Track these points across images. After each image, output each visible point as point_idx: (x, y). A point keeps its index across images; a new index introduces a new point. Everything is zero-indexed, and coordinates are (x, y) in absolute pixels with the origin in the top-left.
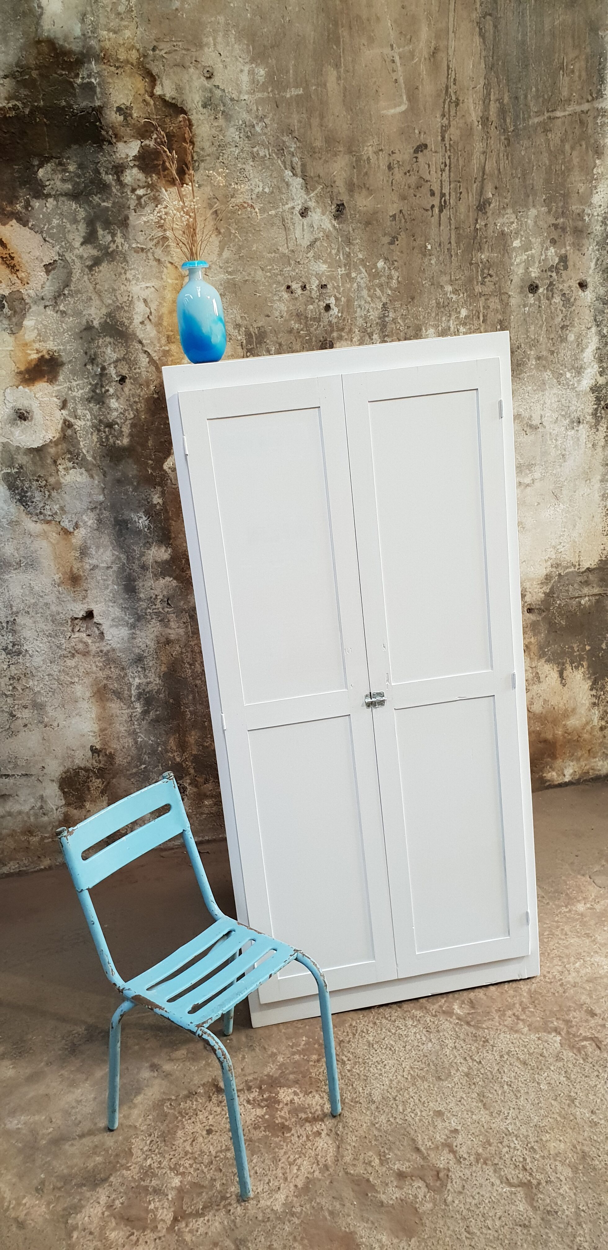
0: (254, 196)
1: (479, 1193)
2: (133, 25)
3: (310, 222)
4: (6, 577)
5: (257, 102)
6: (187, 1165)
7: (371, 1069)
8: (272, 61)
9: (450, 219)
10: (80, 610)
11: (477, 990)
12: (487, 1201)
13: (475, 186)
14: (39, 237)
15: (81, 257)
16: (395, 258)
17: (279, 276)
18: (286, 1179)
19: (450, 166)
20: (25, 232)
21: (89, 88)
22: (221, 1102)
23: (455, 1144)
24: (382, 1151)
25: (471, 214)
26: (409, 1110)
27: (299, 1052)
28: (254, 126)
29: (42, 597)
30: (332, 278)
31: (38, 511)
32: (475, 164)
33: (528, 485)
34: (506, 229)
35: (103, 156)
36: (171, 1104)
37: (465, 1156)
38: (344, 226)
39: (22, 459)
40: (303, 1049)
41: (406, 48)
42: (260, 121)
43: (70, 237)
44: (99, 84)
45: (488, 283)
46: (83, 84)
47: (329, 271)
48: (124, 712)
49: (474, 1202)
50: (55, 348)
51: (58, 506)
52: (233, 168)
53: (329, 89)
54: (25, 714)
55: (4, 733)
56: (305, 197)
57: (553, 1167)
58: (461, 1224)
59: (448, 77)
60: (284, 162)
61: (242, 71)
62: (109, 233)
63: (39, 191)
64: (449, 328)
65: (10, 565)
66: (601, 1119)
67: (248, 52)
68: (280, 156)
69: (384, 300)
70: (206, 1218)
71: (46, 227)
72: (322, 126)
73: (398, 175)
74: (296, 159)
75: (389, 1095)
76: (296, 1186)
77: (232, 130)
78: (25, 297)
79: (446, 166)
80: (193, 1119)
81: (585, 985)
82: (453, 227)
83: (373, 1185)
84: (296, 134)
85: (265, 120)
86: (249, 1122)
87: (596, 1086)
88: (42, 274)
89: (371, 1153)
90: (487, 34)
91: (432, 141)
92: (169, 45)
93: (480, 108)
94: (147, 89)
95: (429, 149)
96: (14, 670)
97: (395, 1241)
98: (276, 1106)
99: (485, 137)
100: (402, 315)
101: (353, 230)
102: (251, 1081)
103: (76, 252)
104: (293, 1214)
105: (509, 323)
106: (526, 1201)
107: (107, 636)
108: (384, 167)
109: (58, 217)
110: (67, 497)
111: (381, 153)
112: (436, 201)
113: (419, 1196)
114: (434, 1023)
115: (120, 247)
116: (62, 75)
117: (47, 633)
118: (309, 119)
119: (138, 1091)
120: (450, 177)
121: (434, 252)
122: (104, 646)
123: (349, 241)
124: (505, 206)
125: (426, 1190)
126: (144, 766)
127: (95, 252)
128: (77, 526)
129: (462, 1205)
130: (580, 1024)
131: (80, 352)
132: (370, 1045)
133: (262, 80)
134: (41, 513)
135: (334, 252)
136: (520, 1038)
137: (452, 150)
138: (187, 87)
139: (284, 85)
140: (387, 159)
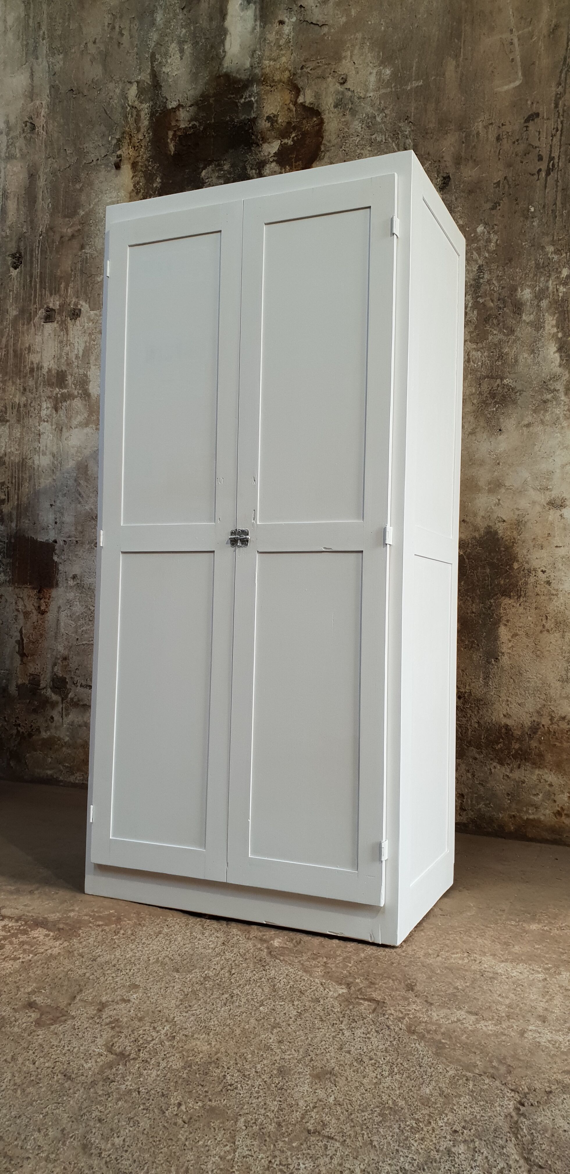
1: (70, 1041)
2: (289, 52)
5: (381, 97)
7: (131, 945)
8: (398, 62)
11: (317, 937)
12: (66, 1048)
16: (495, 222)
19: (562, 130)
21: (249, 105)
23: (110, 1007)
24: (45, 986)
28: (375, 117)
35: (251, 155)
37: (105, 1017)
38: (448, 196)
41: (526, 30)
42: (381, 112)
44: (256, 101)
46: (245, 102)
49: (55, 1043)
53: (447, 77)
57: (168, 1055)
58: (17, 1050)
59: (566, 49)
60: (398, 145)
61: (371, 73)
64: (548, 288)
66: (279, 1048)
67: (379, 57)
68: (395, 139)
69: (480, 262)
72: (436, 110)
73: (506, 145)
74: (409, 141)
75: (115, 962)
77: (356, 122)
79: (557, 130)
81: (437, 969)
82: (560, 188)
84: (412, 120)
85: (386, 111)
89: (33, 984)
91: (544, 109)
92: (315, 63)
94: (292, 99)
95: (541, 115)
98: (19, 935)
100: (498, 276)
101: (456, 199)
102: (28, 916)
106: (101, 1065)
108: (492, 138)
111: (490, 127)
112: (544, 166)
113: (20, 1021)
114: (239, 941)
116: (231, 98)
118: (425, 105)
120: (560, 141)
121: (537, 214)
125: (32, 1021)
129: (40, 1041)
130: (383, 989)
132: (159, 934)
133: (387, 78)
136: (302, 976)
137: (565, 114)
138: (324, 93)
139: (406, 79)
140: (496, 131)
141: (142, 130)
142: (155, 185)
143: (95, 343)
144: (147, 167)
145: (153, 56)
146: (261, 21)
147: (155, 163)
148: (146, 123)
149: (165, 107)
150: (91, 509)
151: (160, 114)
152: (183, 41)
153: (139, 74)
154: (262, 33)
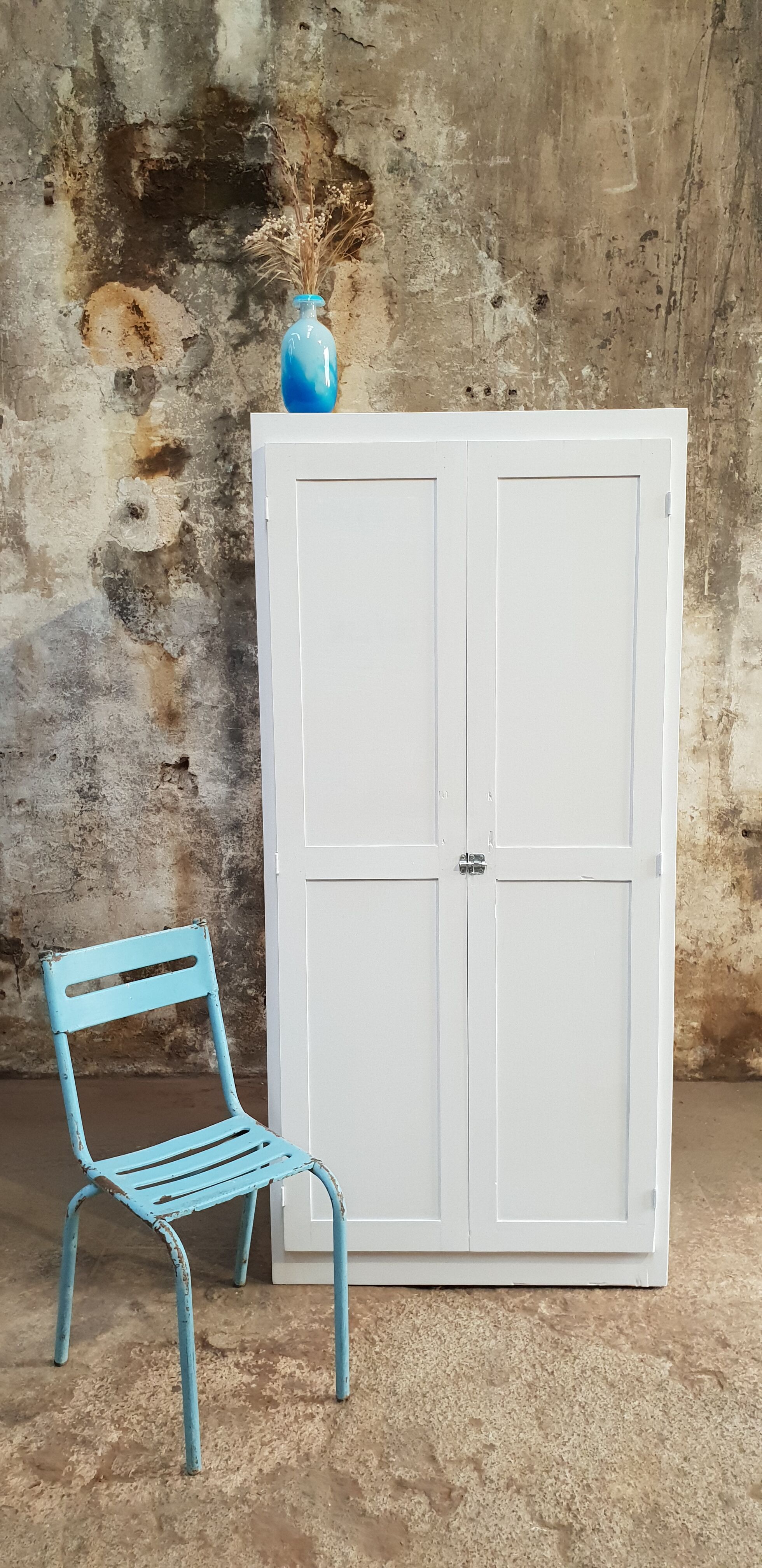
0: (438, 279)
1: (496, 1525)
2: (318, 76)
3: (504, 314)
4: (92, 703)
5: (454, 170)
6: (134, 1421)
7: (406, 1356)
8: (477, 124)
9: (679, 323)
10: (173, 755)
11: (577, 1291)
12: (504, 1537)
13: (715, 285)
14: (181, 307)
15: (226, 334)
16: (605, 365)
17: (458, 376)
18: (251, 1460)
19: (684, 259)
20: (167, 299)
21: (259, 144)
22: (202, 1359)
23: (484, 1462)
24: (386, 1451)
25: (707, 319)
26: (438, 1411)
27: (321, 1321)
28: (446, 197)
29: (131, 732)
30: (524, 383)
31: (139, 628)
32: (718, 259)
33: (755, 667)
34: (750, 340)
36: (140, 1351)
37: (494, 1478)
38: (544, 321)
39: (129, 564)
40: (327, 1319)
41: (643, 118)
42: (455, 191)
43: (217, 309)
44: (271, 139)
45: (721, 406)
46: (253, 138)
47: (521, 375)
48: (210, 889)
49: (486, 1534)
50: (183, 437)
51: (163, 625)
52: (416, 244)
53: (543, 160)
54: (92, 875)
55: (65, 895)
56: (501, 283)
57: (609, 1514)
58: (460, 1557)
59: (691, 154)
60: (479, 241)
61: (439, 133)
62: (261, 308)
63: (187, 255)
65: (99, 689)
66: (694, 1469)
67: (450, 112)
68: (475, 234)
70: (135, 1484)
71: (191, 296)
72: (529, 202)
73: (618, 265)
74: (493, 239)
75: (418, 1390)
76: (261, 1470)
78: (157, 374)
79: (679, 258)
80: (161, 1371)
81: (724, 1309)
82: (682, 333)
83: (360, 1489)
84: (497, 209)
85: (461, 191)
86: (229, 1387)
87: (701, 1429)
88: (179, 349)
89: (371, 1452)
90: (746, 106)
91: (664, 228)
92: (358, 99)
93: (729, 193)
94: (326, 147)
95: (660, 235)
96: (86, 819)
97: (366, 1559)
98: (270, 1376)
99: (733, 228)
101: (556, 327)
102: (248, 1342)
103: (221, 327)
104: (244, 1501)
105: (746, 457)
106: (559, 1548)
107: (202, 792)
108: (601, 254)
109: (205, 286)
110: (175, 616)
111: (599, 238)
112: (663, 301)
113: (417, 1513)
114: (507, 1318)
115: (273, 326)
116: (231, 127)
117: (131, 779)
118: (515, 193)
119: (106, 1328)
120: (683, 273)
121: (656, 362)
122: (197, 804)
123: (549, 341)
124: (752, 313)
125: (428, 1509)
126: (225, 963)
127: (243, 329)
128: (182, 652)
129: (469, 1535)
130: (704, 1352)
131: (211, 444)
132: (416, 1329)
133: (462, 144)
134: (142, 631)
135: (529, 351)
136: (616, 1355)
137: (689, 241)
138: (373, 148)
139: (488, 151)
140: (606, 246)
141: (86, 149)
142: (114, 240)
143: (31, 469)
144: (97, 210)
145: (96, 32)
146: (273, 17)
147: (112, 205)
148: (93, 139)
149: (123, 120)
150: (42, 708)
151: (116, 129)
152: (147, 20)
153: (75, 57)
154: (276, 37)
